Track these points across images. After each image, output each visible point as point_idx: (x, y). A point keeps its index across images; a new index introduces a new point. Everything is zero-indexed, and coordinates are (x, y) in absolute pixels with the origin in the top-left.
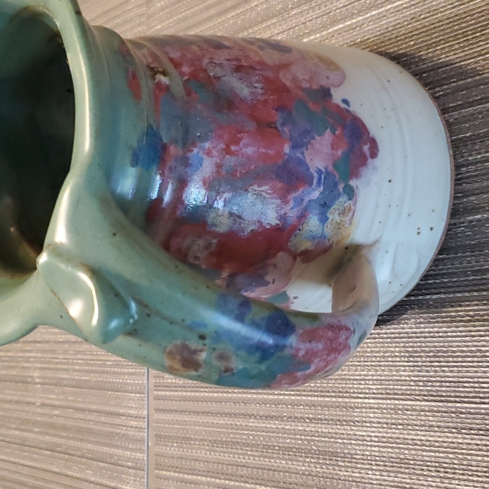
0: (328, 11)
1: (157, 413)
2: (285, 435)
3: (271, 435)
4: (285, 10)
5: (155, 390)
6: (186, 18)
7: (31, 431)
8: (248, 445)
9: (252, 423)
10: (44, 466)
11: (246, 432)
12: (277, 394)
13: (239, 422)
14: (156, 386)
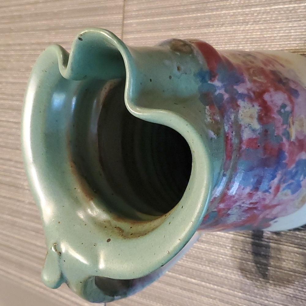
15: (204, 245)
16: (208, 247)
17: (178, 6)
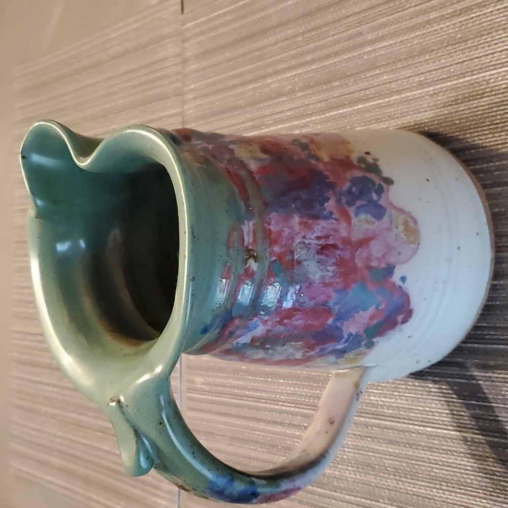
0: (326, 98)
1: (189, 410)
2: (286, 438)
3: (276, 436)
4: (293, 91)
5: (188, 392)
6: (214, 83)
7: (86, 415)
8: (258, 443)
9: (262, 426)
10: (96, 445)
11: (257, 433)
12: (281, 405)
13: (252, 424)
14: (188, 389)
15: (278, 428)
16: (282, 431)
17: (235, 124)
